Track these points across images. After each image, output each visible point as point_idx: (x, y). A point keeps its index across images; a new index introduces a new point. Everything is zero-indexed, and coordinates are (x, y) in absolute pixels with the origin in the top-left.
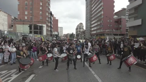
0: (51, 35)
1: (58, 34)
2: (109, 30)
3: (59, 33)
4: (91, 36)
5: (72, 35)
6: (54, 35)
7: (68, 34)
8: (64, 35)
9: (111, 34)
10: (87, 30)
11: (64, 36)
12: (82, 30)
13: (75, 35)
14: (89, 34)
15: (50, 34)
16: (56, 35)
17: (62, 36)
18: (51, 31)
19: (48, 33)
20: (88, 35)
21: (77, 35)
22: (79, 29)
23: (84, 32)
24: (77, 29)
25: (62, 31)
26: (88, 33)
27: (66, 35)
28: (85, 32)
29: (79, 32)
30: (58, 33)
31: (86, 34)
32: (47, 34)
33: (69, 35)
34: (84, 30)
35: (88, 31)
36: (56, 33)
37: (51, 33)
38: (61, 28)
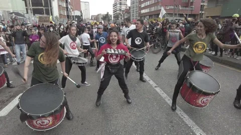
0: (68, 16)
1: (82, 15)
2: (172, 7)
3: (83, 12)
4: (141, 17)
5: (106, 17)
6: (73, 16)
7: (99, 15)
8: (92, 16)
9: (176, 14)
10: (133, 8)
11: (93, 18)
12: (123, 8)
13: (111, 16)
14: (137, 15)
15: (66, 15)
16: (76, 16)
17: (88, 19)
18: (67, 8)
19: (62, 13)
20: (135, 16)
21: (116, 17)
22: (119, 5)
23: (128, 11)
24: (115, 5)
25: (87, 9)
26: (135, 13)
27: (96, 18)
28: (129, 10)
29: (119, 12)
30: (81, 12)
31: (131, 14)
32: (60, 15)
33: (100, 17)
34: (128, 8)
35: (135, 9)
36: (77, 13)
37: (67, 13)
38: (86, 3)
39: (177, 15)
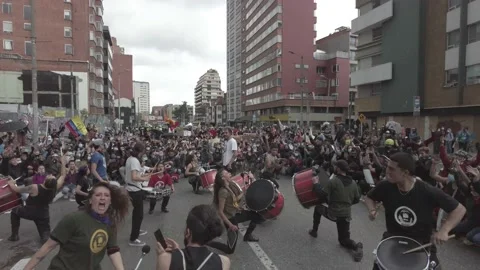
0: (107, 110)
1: (134, 107)
2: (299, 95)
3: (136, 101)
4: (246, 112)
5: (182, 111)
6: (117, 109)
7: (167, 106)
8: (154, 108)
9: (305, 108)
10: (232, 95)
11: (156, 112)
12: (214, 94)
13: (191, 108)
14: (240, 108)
15: (102, 105)
16: (123, 109)
17: (146, 113)
18: (106, 94)
19: (95, 102)
20: (235, 109)
21: (201, 110)
22: (206, 90)
23: (222, 101)
24: (199, 89)
25: (146, 96)
26: (235, 105)
27: (162, 111)
28: (225, 98)
29: (206, 101)
30: (133, 101)
31: (229, 106)
32: (91, 106)
33: (170, 110)
34: (222, 95)
35: (235, 98)
36: (125, 103)
37: (106, 103)
38: (144, 85)
39: (308, 109)
